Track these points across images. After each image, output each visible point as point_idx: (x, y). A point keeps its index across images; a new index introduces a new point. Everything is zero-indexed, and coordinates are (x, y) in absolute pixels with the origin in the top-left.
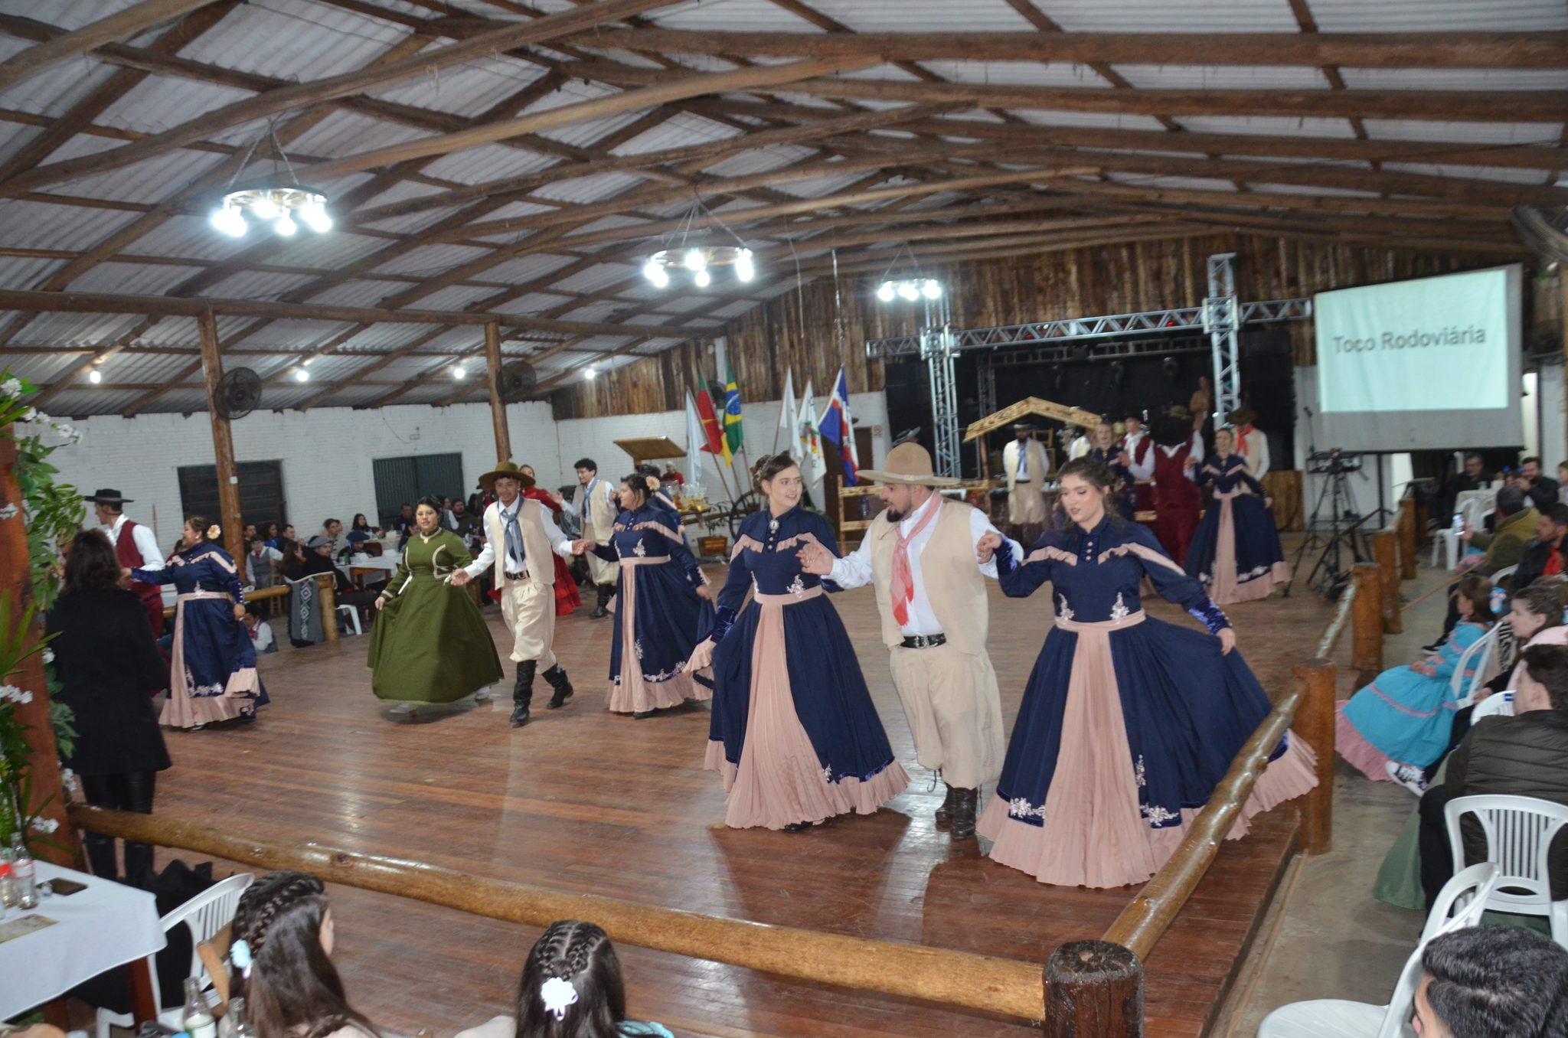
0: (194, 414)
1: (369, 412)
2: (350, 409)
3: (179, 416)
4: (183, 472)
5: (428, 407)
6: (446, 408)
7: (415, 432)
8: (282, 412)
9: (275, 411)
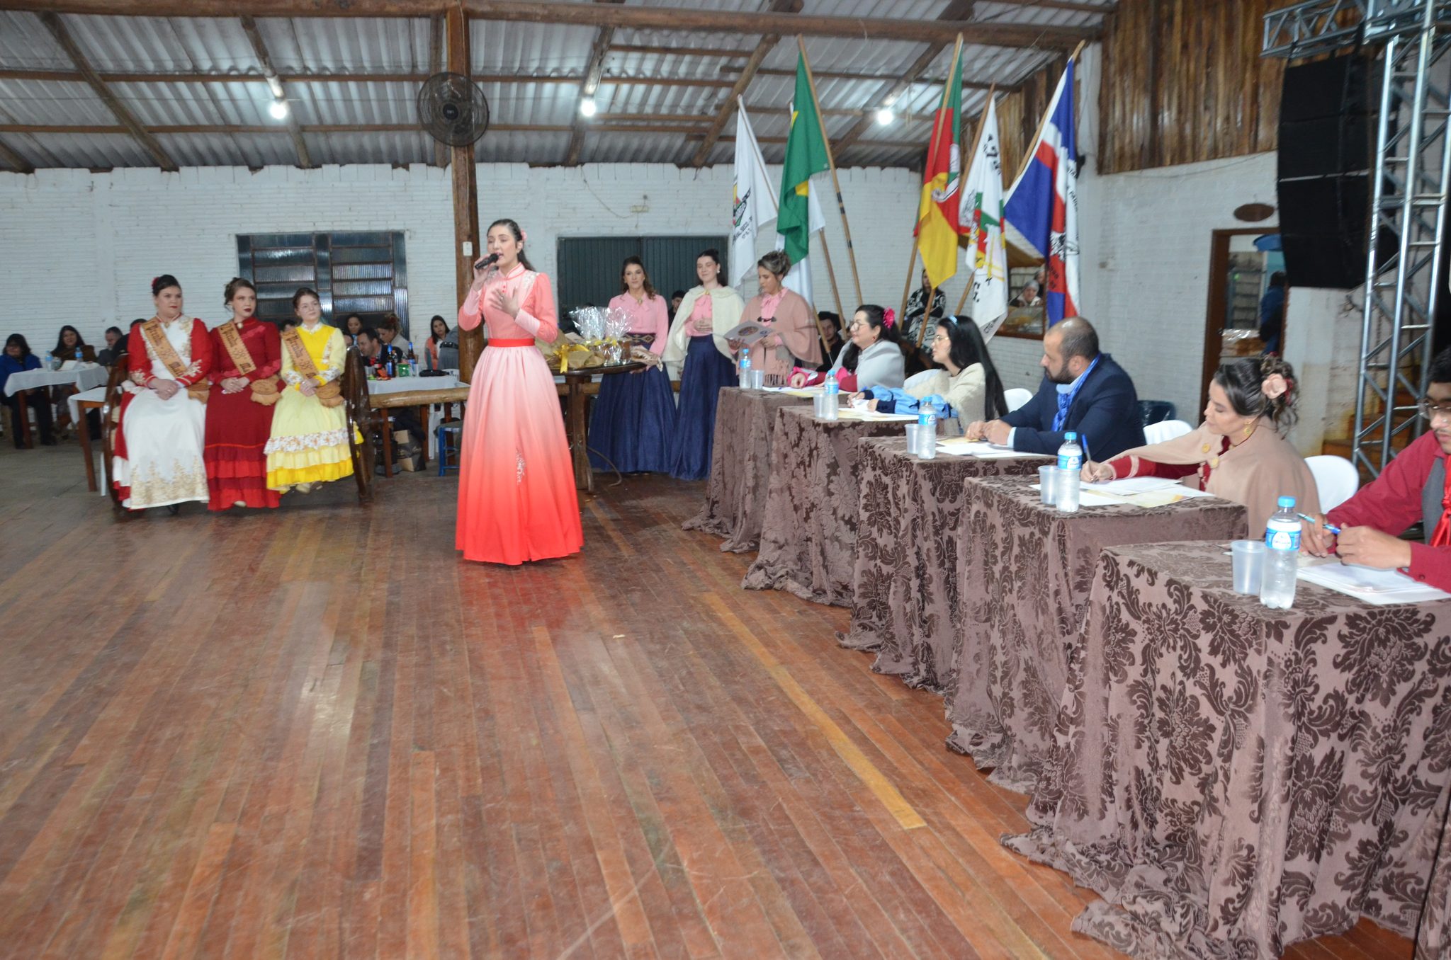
0: (266, 168)
1: (559, 169)
2: (525, 166)
3: (243, 170)
4: (244, 242)
5: (671, 168)
6: (705, 170)
7: (642, 202)
8: (406, 167)
9: (394, 167)
